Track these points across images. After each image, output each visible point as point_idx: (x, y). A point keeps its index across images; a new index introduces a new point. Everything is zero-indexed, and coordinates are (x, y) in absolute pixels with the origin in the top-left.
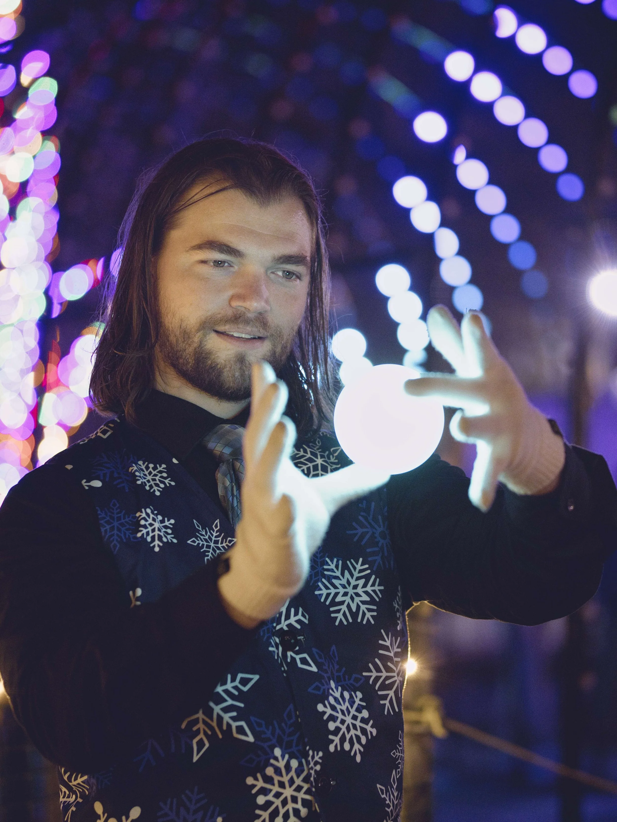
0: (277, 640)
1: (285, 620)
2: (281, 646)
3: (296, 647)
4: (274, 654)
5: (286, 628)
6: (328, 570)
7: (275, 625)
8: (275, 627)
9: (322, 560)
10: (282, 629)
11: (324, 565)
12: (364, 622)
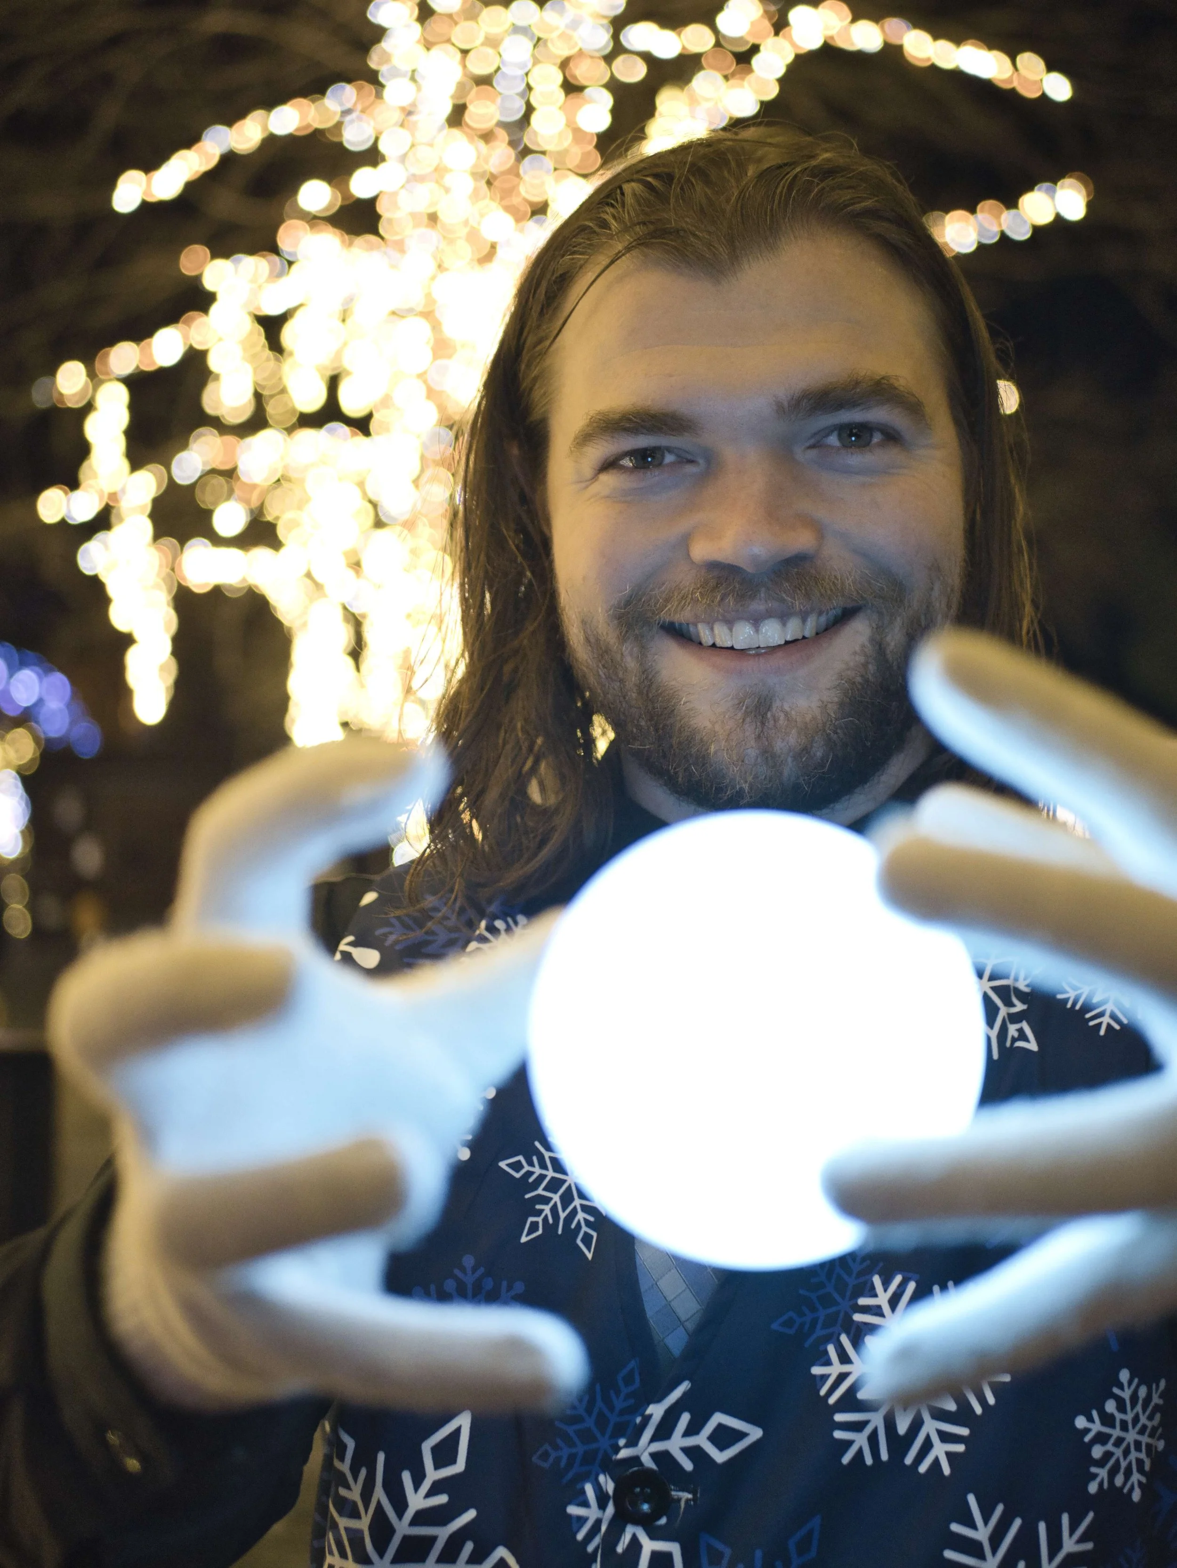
0: (610, 1486)
1: (653, 1439)
2: (616, 1505)
3: (659, 1518)
4: (575, 1526)
5: (647, 1461)
6: (866, 1310)
7: (622, 1442)
8: (617, 1449)
9: (862, 1280)
10: (635, 1460)
11: (862, 1295)
12: (923, 1468)
